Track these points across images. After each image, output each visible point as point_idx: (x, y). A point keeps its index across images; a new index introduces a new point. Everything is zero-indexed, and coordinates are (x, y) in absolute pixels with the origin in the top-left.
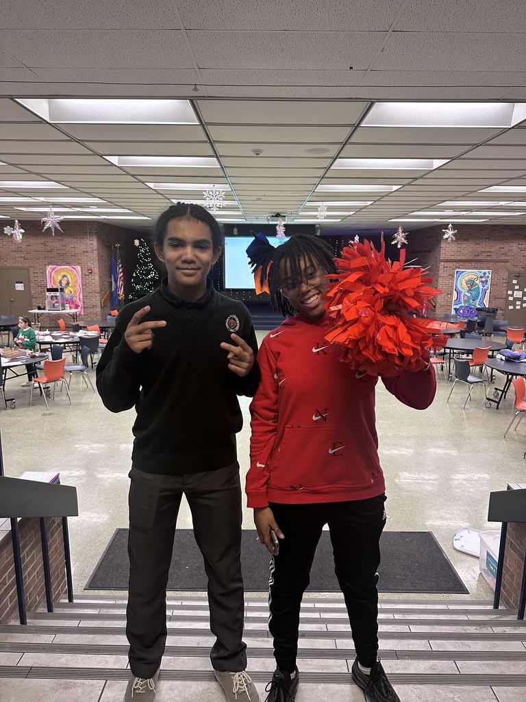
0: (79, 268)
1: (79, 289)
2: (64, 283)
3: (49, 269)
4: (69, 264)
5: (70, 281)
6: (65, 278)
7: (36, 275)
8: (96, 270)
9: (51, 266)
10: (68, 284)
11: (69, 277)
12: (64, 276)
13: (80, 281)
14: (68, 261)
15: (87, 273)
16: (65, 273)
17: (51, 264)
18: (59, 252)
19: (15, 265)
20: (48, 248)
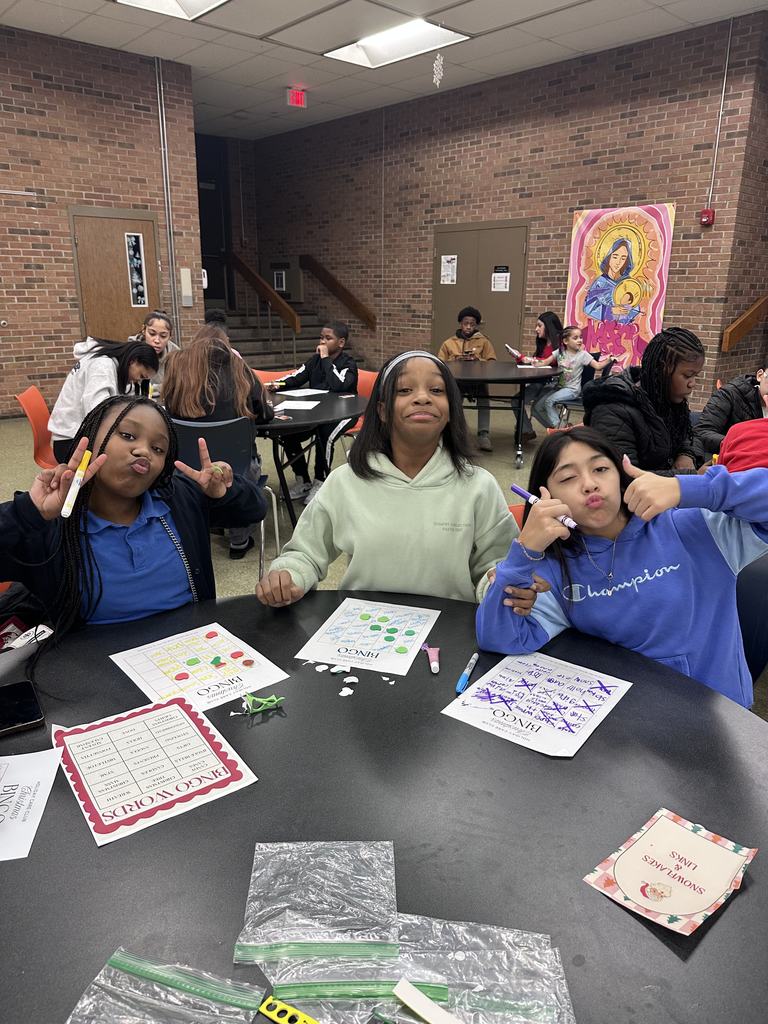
0: (670, 209)
1: (655, 286)
2: (616, 264)
3: (580, 221)
4: (639, 199)
5: (635, 259)
6: (622, 251)
7: (543, 243)
8: (728, 214)
9: (586, 212)
10: (626, 269)
11: (634, 245)
12: (622, 243)
13: (664, 261)
14: (639, 190)
15: (693, 229)
16: (624, 233)
17: (587, 203)
18: (617, 158)
19: (498, 216)
20: (588, 150)
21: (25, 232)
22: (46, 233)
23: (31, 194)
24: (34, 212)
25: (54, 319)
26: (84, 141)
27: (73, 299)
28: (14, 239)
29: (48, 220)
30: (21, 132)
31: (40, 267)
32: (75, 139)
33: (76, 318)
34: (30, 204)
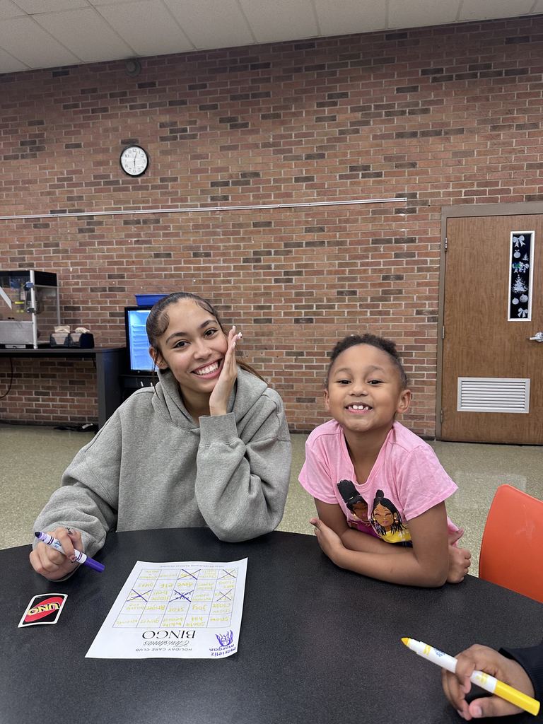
21: (389, 241)
22: (412, 240)
23: (401, 199)
24: (403, 219)
25: (407, 334)
26: (472, 132)
27: (432, 313)
28: (376, 249)
29: (417, 226)
30: (400, 135)
31: (399, 278)
32: (461, 131)
33: (433, 333)
34: (399, 211)
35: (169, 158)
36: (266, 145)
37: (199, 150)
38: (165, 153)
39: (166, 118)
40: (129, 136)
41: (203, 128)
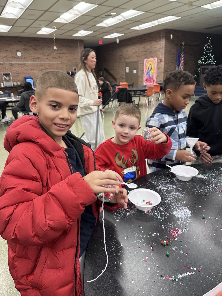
0: (156, 59)
2: (150, 68)
4: (152, 57)
5: (152, 67)
6: (151, 66)
7: (140, 65)
8: (163, 59)
9: (146, 59)
10: (151, 68)
13: (156, 67)
14: (152, 56)
15: (159, 62)
18: (149, 51)
19: (134, 60)
20: (145, 49)
23: (60, 62)
24: (61, 65)
26: (68, 54)
32: (66, 53)
35: (25, 54)
36: (41, 53)
37: (30, 53)
38: (24, 53)
39: (24, 47)
40: (17, 50)
41: (30, 50)
